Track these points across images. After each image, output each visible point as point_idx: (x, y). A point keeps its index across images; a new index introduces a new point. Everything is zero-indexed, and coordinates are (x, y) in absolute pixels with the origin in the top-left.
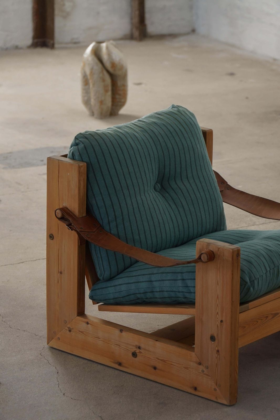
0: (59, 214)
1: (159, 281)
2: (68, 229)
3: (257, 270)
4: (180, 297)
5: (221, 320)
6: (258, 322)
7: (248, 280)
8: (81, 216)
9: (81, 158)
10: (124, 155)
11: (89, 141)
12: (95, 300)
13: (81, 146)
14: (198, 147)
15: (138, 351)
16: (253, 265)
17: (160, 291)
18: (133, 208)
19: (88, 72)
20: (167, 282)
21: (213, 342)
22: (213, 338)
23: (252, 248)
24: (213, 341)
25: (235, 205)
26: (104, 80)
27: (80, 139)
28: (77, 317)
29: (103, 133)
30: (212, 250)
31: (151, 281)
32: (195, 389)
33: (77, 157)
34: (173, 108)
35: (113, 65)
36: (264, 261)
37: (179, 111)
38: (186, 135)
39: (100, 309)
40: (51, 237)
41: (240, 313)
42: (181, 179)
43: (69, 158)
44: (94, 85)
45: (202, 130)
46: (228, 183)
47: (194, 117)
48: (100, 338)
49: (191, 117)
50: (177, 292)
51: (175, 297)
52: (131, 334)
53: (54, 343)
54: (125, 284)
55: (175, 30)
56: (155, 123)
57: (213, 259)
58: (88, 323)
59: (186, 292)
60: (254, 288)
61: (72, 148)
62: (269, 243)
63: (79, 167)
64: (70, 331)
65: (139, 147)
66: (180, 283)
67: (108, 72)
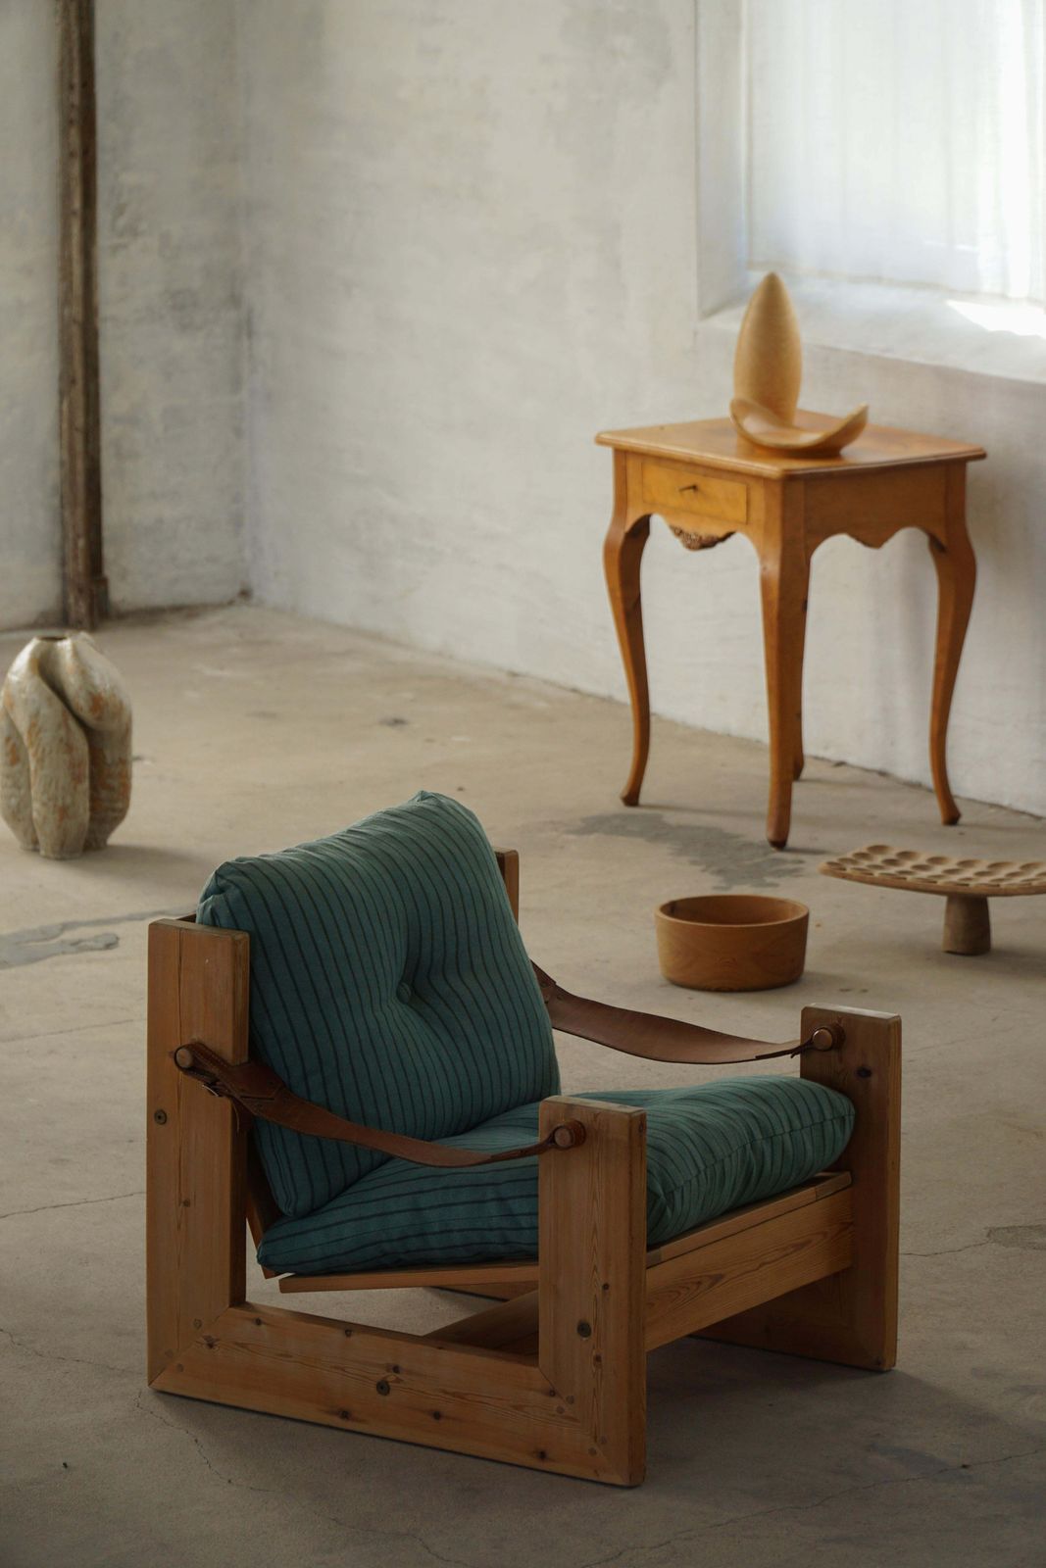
0: (185, 1057)
1: (440, 1206)
2: (209, 1095)
3: (677, 1167)
4: (491, 1243)
5: (603, 1283)
6: (679, 1293)
7: (660, 1191)
8: (238, 1063)
9: (236, 921)
10: (332, 913)
11: (251, 880)
12: (270, 1268)
13: (233, 893)
14: (493, 892)
15: (392, 1377)
16: (669, 1157)
17: (442, 1232)
18: (360, 1041)
19: (23, 725)
20: (461, 1208)
21: (584, 1339)
22: (584, 1329)
23: (659, 1119)
24: (585, 1336)
25: (584, 1034)
26: (69, 748)
27: (229, 878)
28: (232, 1309)
29: (280, 861)
30: (578, 1119)
31: (419, 1210)
32: (542, 1456)
33: (223, 920)
34: (422, 799)
35: (97, 702)
36: (691, 1147)
37: (440, 806)
38: (464, 864)
39: (285, 1288)
40: (159, 1117)
41: (648, 1268)
42: (460, 975)
43: (202, 923)
44: (40, 761)
45: (497, 854)
46: (557, 984)
47: (476, 820)
48: (291, 1357)
49: (470, 820)
50: (485, 1229)
51: (481, 1243)
52: (375, 1337)
53: (167, 1381)
54: (350, 1221)
55: (189, 592)
56: (392, 837)
57: (583, 1142)
58: (258, 1322)
59: (509, 1229)
60: (673, 1210)
61: (210, 898)
62: (696, 1108)
63: (235, 943)
64: (211, 1346)
65: (364, 893)
66: (492, 1208)
67: (81, 722)
